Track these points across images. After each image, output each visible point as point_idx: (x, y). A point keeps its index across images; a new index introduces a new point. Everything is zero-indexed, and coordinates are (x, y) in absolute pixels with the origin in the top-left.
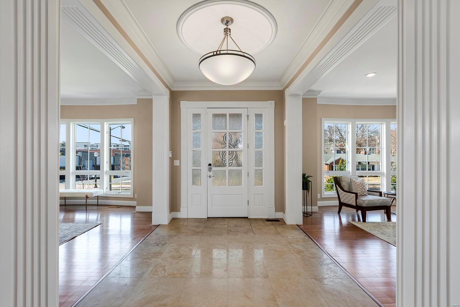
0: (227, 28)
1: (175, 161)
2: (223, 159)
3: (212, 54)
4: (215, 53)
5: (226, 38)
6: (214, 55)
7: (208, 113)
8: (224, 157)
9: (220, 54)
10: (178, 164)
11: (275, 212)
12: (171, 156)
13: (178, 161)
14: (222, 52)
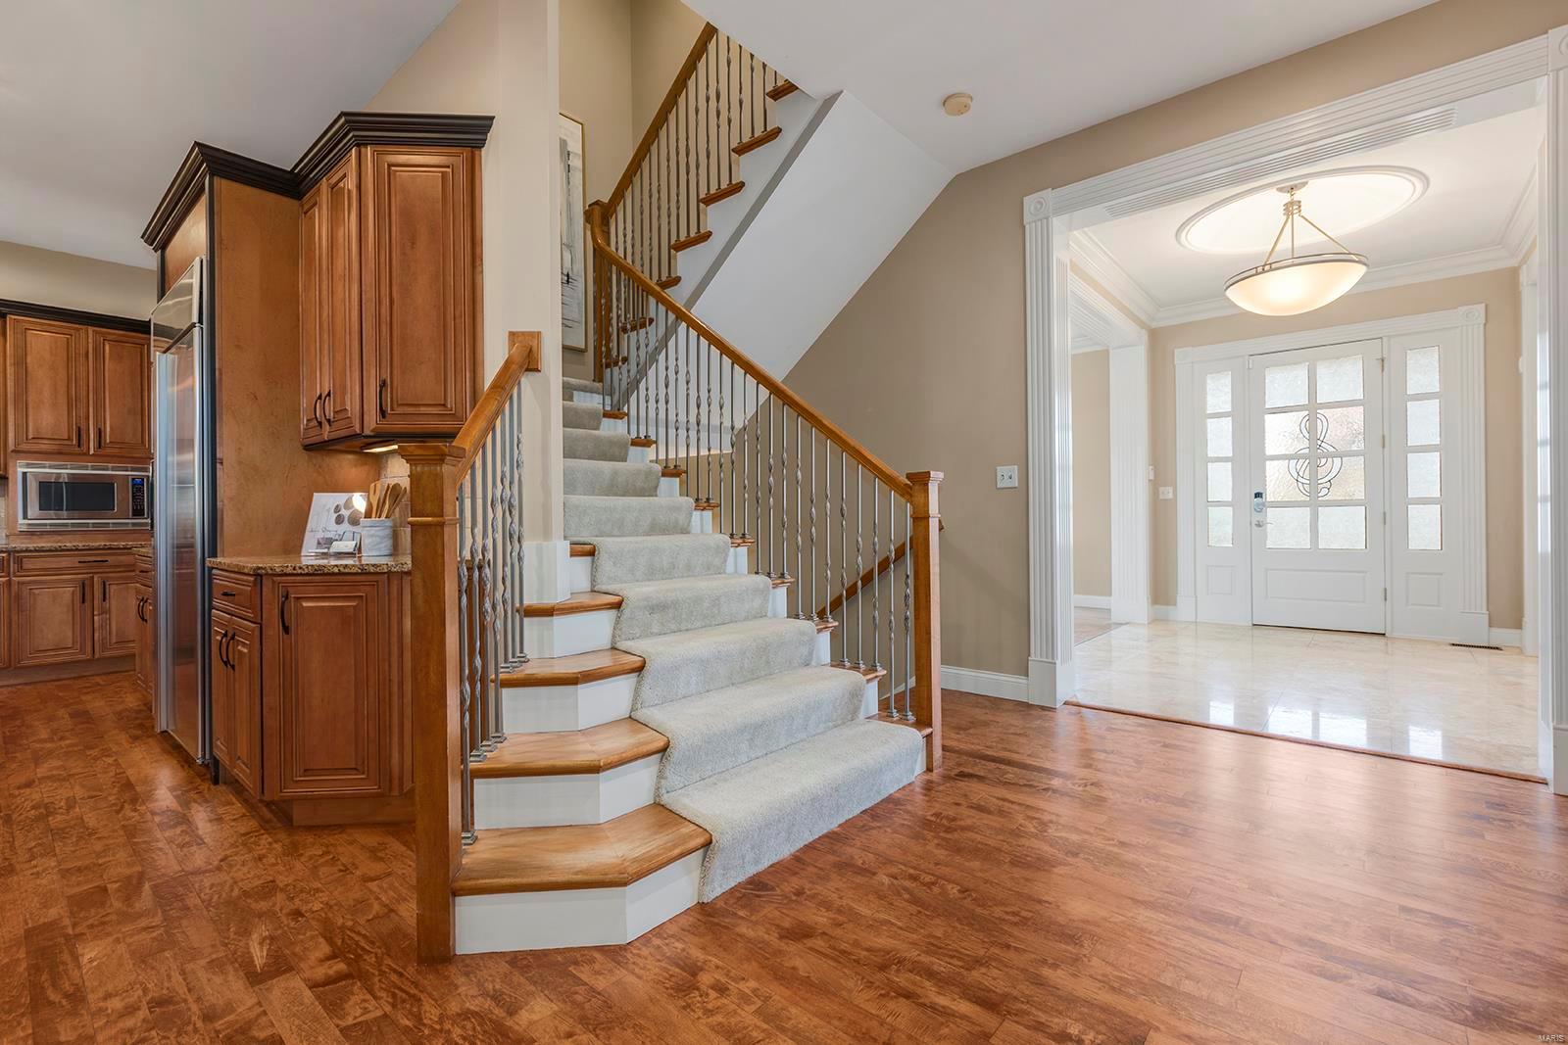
0: (1292, 203)
1: (1161, 489)
2: (1300, 479)
3: (1254, 271)
4: (1260, 270)
5: (1290, 220)
6: (1257, 274)
7: (1251, 366)
8: (1301, 474)
9: (1271, 270)
10: (1171, 496)
11: (1490, 626)
12: (1152, 478)
13: (1170, 489)
14: (1273, 266)
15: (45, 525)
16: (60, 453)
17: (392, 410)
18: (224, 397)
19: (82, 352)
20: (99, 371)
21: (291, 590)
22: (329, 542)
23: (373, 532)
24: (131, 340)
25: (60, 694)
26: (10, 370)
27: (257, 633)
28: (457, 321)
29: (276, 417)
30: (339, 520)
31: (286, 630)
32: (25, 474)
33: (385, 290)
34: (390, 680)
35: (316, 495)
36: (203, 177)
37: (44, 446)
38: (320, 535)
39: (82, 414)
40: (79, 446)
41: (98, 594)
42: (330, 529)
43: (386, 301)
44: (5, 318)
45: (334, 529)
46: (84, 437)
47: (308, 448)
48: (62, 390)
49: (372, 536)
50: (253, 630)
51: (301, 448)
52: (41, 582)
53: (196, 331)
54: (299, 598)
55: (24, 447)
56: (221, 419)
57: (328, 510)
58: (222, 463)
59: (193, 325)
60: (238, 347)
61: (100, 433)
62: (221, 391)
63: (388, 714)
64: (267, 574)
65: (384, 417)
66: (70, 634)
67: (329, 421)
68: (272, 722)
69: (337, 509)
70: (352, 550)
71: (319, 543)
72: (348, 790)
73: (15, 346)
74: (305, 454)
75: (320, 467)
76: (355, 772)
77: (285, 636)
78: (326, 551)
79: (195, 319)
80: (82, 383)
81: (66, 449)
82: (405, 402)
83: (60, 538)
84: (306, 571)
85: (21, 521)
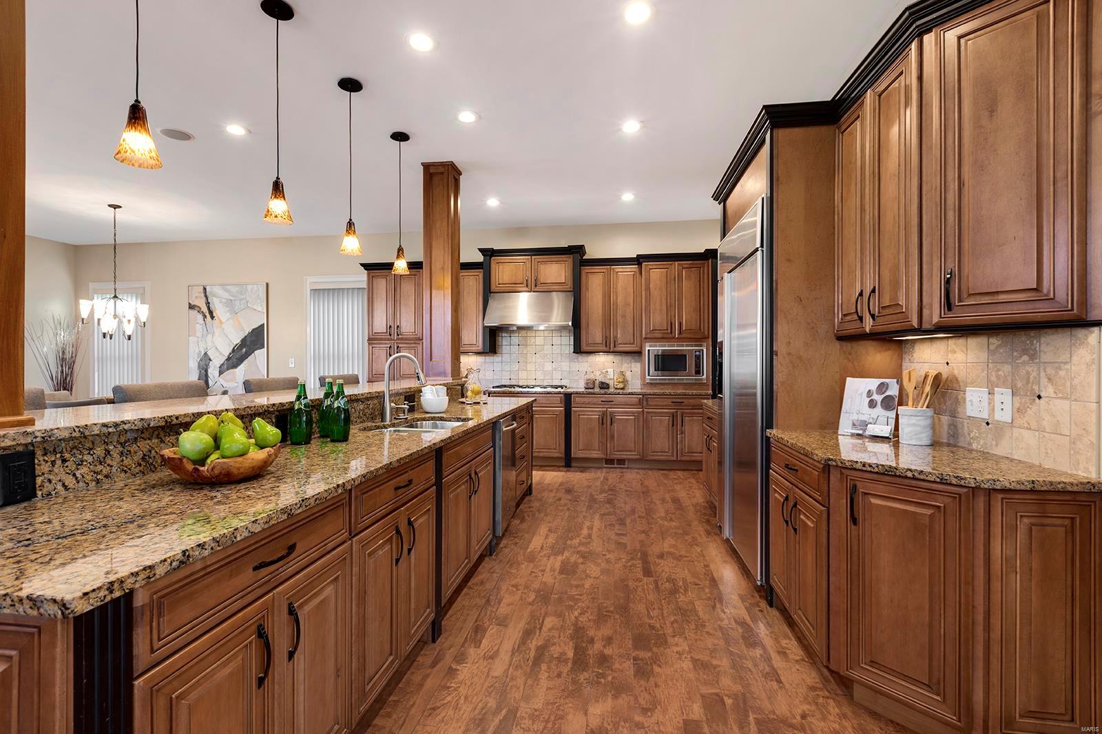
15: (656, 379)
16: (663, 338)
17: (960, 301)
18: (780, 303)
19: (673, 277)
20: (680, 288)
21: (858, 484)
22: (865, 424)
23: (914, 421)
24: (695, 266)
25: (665, 481)
26: (643, 293)
27: (825, 516)
28: (1059, 184)
29: (816, 314)
30: (872, 404)
31: (854, 521)
32: (649, 350)
33: (952, 174)
34: (973, 607)
35: (848, 378)
36: (765, 132)
37: (657, 335)
38: (855, 417)
39: (673, 314)
40: (671, 333)
41: (679, 421)
42: (864, 412)
43: (953, 186)
44: (641, 264)
45: (867, 414)
46: (673, 327)
47: (840, 338)
48: (664, 301)
49: (914, 425)
50: (821, 512)
51: (835, 338)
52: (656, 413)
53: (759, 253)
54: (866, 494)
55: (648, 336)
56: (777, 320)
57: (862, 394)
58: (777, 355)
59: (757, 250)
60: (789, 260)
61: (680, 324)
62: (777, 298)
63: (971, 643)
64: (837, 466)
65: (950, 309)
66: (667, 444)
67: (873, 316)
68: (838, 601)
69: (869, 393)
70: (887, 435)
71: (854, 425)
72: (921, 704)
73: (646, 279)
74: (837, 344)
75: (850, 354)
76: (929, 689)
77: (853, 527)
78: (861, 432)
79: (758, 244)
80: (673, 296)
81: (666, 336)
82: (977, 292)
83: (663, 387)
84: (876, 470)
85: (647, 377)
